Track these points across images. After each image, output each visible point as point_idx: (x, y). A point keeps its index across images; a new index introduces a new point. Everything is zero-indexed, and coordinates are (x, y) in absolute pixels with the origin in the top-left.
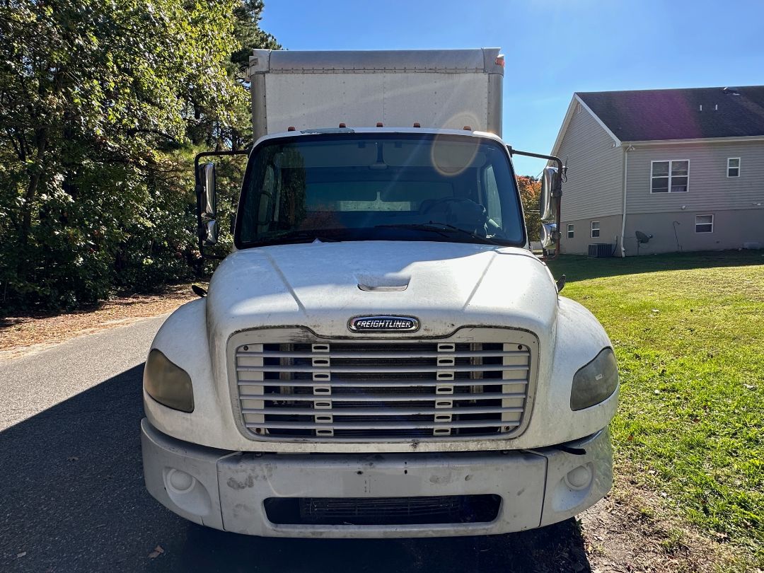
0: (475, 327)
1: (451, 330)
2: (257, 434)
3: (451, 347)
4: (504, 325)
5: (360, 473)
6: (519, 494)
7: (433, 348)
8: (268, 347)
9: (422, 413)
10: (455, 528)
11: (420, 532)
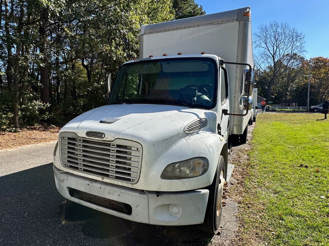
0: (121, 139)
1: (113, 139)
2: (65, 165)
3: (115, 146)
4: (130, 139)
5: (88, 185)
6: (137, 207)
7: (109, 145)
8: (69, 139)
9: (105, 168)
10: (118, 213)
11: (107, 211)
